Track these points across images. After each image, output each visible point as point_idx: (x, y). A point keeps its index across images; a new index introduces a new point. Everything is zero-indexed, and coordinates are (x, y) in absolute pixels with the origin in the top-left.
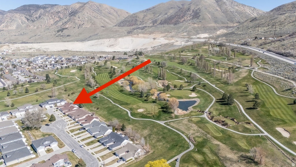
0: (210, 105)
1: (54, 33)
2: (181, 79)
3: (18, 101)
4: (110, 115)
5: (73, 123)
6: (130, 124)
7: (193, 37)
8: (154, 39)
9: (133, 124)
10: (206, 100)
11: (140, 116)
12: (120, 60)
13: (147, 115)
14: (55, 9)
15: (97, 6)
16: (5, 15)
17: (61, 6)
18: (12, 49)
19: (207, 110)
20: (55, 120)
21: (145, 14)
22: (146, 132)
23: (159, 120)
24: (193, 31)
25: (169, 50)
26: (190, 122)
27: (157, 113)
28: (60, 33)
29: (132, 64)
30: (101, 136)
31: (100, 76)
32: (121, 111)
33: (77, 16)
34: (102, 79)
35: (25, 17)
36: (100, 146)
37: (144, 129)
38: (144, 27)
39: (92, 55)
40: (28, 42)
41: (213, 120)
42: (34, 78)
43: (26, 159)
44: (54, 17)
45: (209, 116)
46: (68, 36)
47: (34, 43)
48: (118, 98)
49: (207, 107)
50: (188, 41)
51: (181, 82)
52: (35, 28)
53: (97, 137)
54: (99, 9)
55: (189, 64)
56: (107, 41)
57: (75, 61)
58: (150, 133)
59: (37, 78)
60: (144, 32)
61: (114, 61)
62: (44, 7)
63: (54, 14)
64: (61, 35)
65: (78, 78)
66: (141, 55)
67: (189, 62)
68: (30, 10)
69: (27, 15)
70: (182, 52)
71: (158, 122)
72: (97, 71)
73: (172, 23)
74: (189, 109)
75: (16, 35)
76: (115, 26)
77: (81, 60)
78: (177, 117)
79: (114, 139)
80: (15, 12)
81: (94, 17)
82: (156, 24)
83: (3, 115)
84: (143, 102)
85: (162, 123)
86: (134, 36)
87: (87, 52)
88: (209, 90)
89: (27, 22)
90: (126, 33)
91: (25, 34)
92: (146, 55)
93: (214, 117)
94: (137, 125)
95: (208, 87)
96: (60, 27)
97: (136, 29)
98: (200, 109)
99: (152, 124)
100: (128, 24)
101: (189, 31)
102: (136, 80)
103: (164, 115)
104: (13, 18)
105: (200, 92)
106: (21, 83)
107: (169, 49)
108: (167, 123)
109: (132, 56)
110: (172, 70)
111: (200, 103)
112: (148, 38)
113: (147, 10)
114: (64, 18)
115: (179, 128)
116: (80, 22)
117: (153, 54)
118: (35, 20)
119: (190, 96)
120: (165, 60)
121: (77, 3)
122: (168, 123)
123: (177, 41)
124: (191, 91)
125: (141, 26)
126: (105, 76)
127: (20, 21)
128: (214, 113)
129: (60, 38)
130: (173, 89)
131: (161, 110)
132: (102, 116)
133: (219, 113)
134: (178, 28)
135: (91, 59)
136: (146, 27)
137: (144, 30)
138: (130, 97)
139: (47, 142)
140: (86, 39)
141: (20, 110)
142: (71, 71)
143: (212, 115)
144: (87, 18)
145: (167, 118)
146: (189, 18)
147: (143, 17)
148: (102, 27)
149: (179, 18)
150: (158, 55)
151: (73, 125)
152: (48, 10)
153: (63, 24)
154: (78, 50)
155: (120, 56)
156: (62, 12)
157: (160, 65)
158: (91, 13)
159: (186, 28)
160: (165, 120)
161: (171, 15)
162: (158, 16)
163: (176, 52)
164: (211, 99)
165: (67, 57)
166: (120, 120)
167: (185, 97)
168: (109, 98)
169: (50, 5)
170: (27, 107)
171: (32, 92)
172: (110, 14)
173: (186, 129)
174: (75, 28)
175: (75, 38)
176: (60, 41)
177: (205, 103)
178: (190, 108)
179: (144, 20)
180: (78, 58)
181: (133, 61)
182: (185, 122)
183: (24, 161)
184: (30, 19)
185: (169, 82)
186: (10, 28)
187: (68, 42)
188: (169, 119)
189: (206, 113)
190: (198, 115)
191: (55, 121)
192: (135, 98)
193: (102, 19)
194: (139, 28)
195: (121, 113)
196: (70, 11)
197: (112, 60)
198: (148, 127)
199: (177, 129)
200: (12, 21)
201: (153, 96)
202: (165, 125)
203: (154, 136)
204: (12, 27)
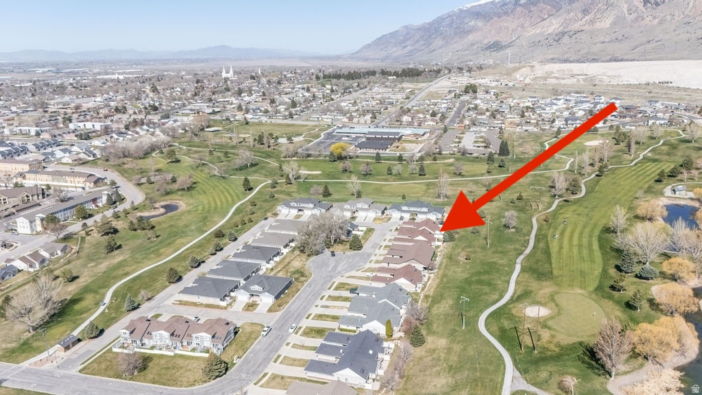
4: (457, 287)
9: (453, 340)
11: (502, 328)
20: (359, 248)
30: (350, 327)
32: (493, 289)
40: (626, 57)
42: (485, 147)
53: (341, 326)
57: (640, 115)
72: (657, 154)
75: (604, 42)
84: (595, 290)
85: (512, 385)
89: (643, 8)
91: (626, 38)
94: (458, 347)
106: (448, 152)
126: (650, 172)
127: (626, 6)
132: (442, 281)
145: (555, 380)
151: (364, 274)
170: (360, 206)
171: (430, 177)
186: (598, 25)
191: (355, 252)
195: (486, 293)
198: (466, 372)
200: (607, 9)
204: (602, 24)
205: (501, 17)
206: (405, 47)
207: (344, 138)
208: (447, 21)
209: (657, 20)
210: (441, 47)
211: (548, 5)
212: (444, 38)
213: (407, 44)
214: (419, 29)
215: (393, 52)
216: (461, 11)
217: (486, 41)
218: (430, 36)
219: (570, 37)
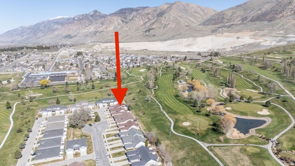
0: (282, 131)
1: (142, 33)
2: (255, 88)
3: (82, 96)
4: (152, 124)
5: (114, 127)
6: (168, 138)
7: (289, 36)
8: (238, 38)
9: (171, 140)
10: (281, 122)
11: (182, 132)
12: (191, 61)
13: (191, 132)
14: (146, 11)
15: (184, 6)
16: (106, 19)
17: (151, 7)
18: (102, 48)
19: (276, 137)
20: (99, 120)
21: (234, 11)
22: (181, 154)
23: (203, 141)
24: (293, 29)
25: (253, 52)
26: (242, 152)
27: (204, 131)
28: (147, 33)
29: (202, 65)
30: (131, 148)
31: (163, 78)
32: (165, 121)
33: (164, 16)
34: (165, 80)
35: (121, 20)
36: (125, 160)
37: (181, 149)
38: (231, 25)
39: (166, 55)
41: (279, 156)
42: (106, 75)
43: (54, 160)
44: (144, 19)
45: (275, 149)
46: (153, 36)
47: (125, 42)
48: (170, 104)
49: (278, 133)
50: (280, 41)
51: (253, 92)
52: (128, 29)
53: (127, 149)
54: (185, 9)
55: (273, 70)
56: (185, 41)
57: (148, 60)
58: (185, 157)
59: (109, 75)
60: (230, 30)
61: (185, 61)
62: (137, 10)
63: (144, 16)
64: (147, 35)
65: (143, 77)
66: (217, 56)
67: (274, 67)
68: (125, 13)
69: (122, 18)
70: (269, 54)
71: (200, 143)
72: (164, 72)
73: (266, 20)
74: (250, 132)
76: (200, 25)
77: (154, 60)
78: (227, 141)
79: (142, 155)
80: (114, 15)
81: (180, 17)
82: (246, 22)
83: (62, 109)
84: (194, 113)
85: (204, 146)
86: (218, 35)
87: (162, 52)
88: (289, 109)
89: (122, 24)
90: (210, 32)
92: (223, 56)
93: (283, 152)
94: (175, 142)
95: (289, 103)
96: (148, 27)
97: (222, 27)
98: (266, 135)
99: (192, 145)
100: (213, 22)
101: (287, 29)
102: (197, 85)
103: (211, 135)
104: (112, 21)
105: (276, 109)
106: (94, 79)
107: (253, 50)
108: (211, 146)
109: (207, 56)
110: (248, 75)
111: (269, 125)
112: (231, 37)
113: (238, 6)
114: (152, 19)
115: (224, 159)
116: (166, 22)
117: (231, 56)
118: (128, 22)
119: (259, 113)
120: (244, 63)
121: (165, 4)
122: (212, 148)
123: (266, 41)
124: (264, 106)
125: (228, 24)
126: (168, 78)
127: (117, 23)
128: (285, 145)
129: (146, 38)
130: (239, 101)
131: (211, 127)
132: (144, 123)
133: (293, 146)
134: (273, 25)
135: (164, 59)
136: (233, 25)
137: (231, 28)
138: (183, 105)
139: (76, 146)
140: (170, 38)
141: (77, 106)
142: (140, 71)
143: (279, 147)
144: (173, 18)
145: (214, 140)
146: (289, 14)
147: (231, 14)
148: (187, 26)
149: (275, 14)
150: (237, 57)
151: (112, 129)
152: (139, 12)
153: (151, 25)
154: (155, 50)
155: (192, 57)
156: (151, 13)
157: (235, 69)
158: (177, 13)
159: (283, 25)
160: (210, 143)
161: (266, 10)
162: (250, 12)
163: (261, 54)
164: (288, 122)
165: (143, 56)
166: (159, 132)
167: (252, 114)
168: (160, 103)
169: (142, 7)
170: (83, 104)
171: (98, 89)
172: (196, 13)
173: (233, 162)
174: (160, 28)
175: (160, 37)
176: (146, 41)
177: (277, 126)
178: (252, 131)
179: (231, 18)
180: (152, 57)
181: (206, 62)
182: (236, 152)
183: (51, 161)
184: (125, 21)
185: (238, 90)
186: (109, 29)
187: (152, 41)
188: (216, 141)
189: (272, 142)
190: (260, 143)
191: (99, 122)
192: (188, 107)
193: (187, 18)
194: (225, 26)
195: (164, 123)
196: (159, 12)
197: (183, 61)
198: (186, 147)
199: (220, 159)
200: (110, 23)
201: (210, 107)
202: (207, 150)
203: (188, 161)
204: (110, 29)
205: (69, 24)
206: (23, 36)
207: (38, 78)
208: (43, 25)
209: (128, 28)
210: (42, 36)
211: (87, 20)
212: (43, 33)
213: (23, 35)
214: (29, 28)
215: (17, 38)
216: (48, 21)
217: (64, 34)
218: (36, 31)
219: (100, 33)
